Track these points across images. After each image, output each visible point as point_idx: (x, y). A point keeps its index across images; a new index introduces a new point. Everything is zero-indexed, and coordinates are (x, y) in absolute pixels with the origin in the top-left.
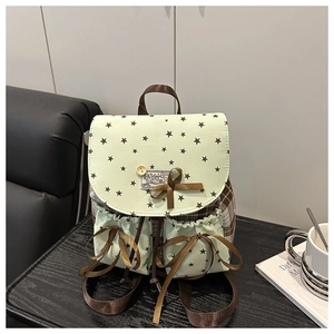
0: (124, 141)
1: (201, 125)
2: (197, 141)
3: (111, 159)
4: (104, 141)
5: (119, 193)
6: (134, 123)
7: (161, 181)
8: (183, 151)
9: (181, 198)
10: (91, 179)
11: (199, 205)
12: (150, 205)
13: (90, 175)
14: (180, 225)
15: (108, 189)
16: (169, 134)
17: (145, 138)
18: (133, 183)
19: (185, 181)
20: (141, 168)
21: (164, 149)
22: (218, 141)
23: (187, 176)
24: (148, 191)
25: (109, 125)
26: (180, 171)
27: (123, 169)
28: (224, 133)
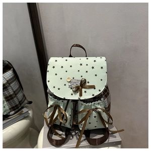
0: (62, 67)
1: (95, 61)
2: (93, 68)
3: (56, 74)
4: (54, 67)
5: (59, 89)
6: (66, 60)
7: (77, 84)
8: (87, 72)
9: (85, 92)
10: (47, 83)
11: (93, 95)
12: (72, 94)
13: (47, 81)
14: (85, 104)
15: (54, 87)
16: (81, 65)
17: (71, 66)
18: (65, 85)
19: (87, 84)
20: (69, 78)
21: (79, 71)
22: (102, 68)
23: (88, 82)
24: (71, 88)
25: (56, 61)
26: (85, 80)
27: (61, 79)
28: (105, 65)
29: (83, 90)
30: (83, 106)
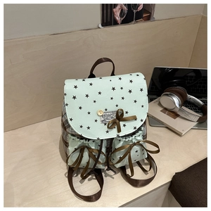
29: (122, 123)
30: (121, 143)
